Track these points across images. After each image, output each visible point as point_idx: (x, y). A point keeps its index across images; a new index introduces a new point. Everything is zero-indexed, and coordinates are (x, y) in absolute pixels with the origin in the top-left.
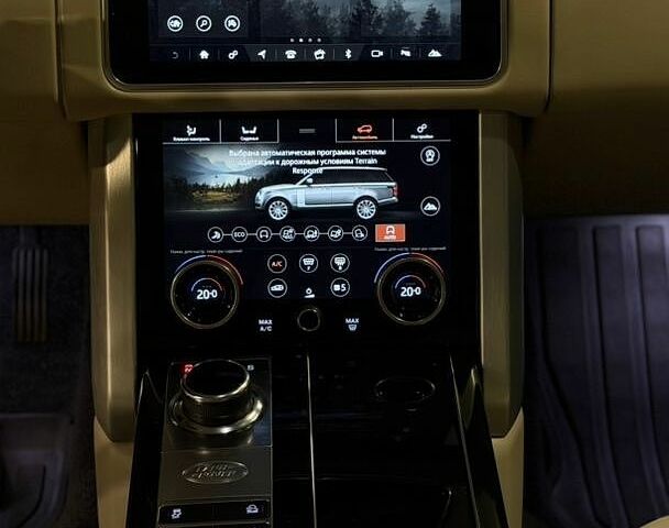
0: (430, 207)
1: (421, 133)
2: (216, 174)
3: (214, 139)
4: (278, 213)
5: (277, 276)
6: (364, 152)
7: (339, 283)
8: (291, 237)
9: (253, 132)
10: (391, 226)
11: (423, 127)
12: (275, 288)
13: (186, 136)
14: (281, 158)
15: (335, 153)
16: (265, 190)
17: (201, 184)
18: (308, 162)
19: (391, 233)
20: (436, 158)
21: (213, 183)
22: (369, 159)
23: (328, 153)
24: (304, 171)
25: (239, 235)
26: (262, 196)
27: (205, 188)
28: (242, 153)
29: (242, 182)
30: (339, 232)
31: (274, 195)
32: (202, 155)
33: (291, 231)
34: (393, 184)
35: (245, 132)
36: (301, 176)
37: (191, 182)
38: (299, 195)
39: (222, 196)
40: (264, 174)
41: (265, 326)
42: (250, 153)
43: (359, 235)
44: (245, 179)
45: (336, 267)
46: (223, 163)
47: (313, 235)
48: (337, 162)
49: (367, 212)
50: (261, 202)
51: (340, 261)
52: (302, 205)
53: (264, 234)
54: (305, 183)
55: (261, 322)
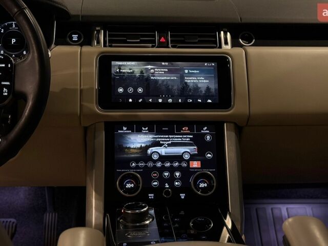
0: (209, 155)
1: (205, 130)
2: (133, 143)
3: (133, 131)
4: (155, 157)
5: (155, 179)
6: (185, 136)
7: (178, 182)
8: (160, 165)
9: (147, 129)
10: (195, 162)
11: (206, 128)
12: (154, 183)
13: (123, 130)
14: (156, 138)
15: (175, 136)
16: (150, 149)
17: (128, 146)
18: (166, 139)
19: (195, 164)
20: (210, 139)
21: (132, 146)
22: (187, 139)
23: (173, 136)
24: (164, 143)
25: (141, 164)
26: (149, 151)
27: (129, 148)
28: (142, 136)
29: (142, 146)
30: (177, 164)
31: (154, 151)
32: (128, 137)
33: (160, 163)
34: (196, 147)
35: (144, 129)
36: (163, 144)
37: (125, 146)
38: (163, 151)
39: (136, 151)
40: (150, 143)
41: (151, 196)
42: (146, 136)
43: (184, 165)
44: (143, 145)
45: (176, 176)
46: (136, 139)
47: (168, 165)
48: (176, 139)
49: (187, 157)
50: (149, 153)
51: (178, 174)
52: (163, 154)
53: (150, 164)
54: (165, 146)
55: (149, 195)
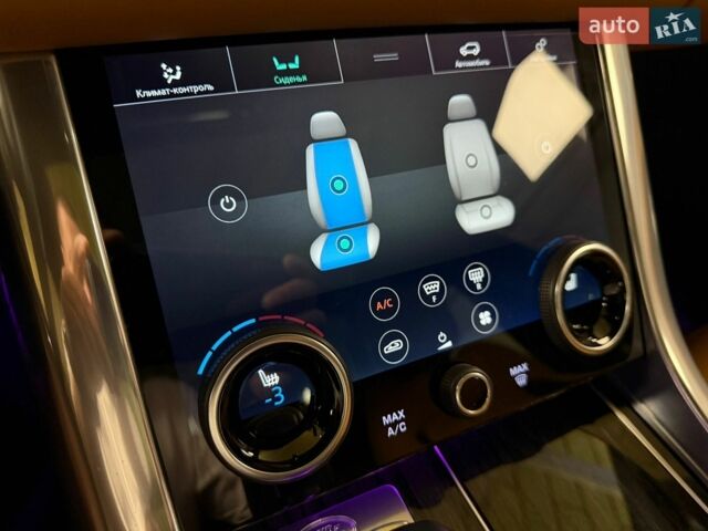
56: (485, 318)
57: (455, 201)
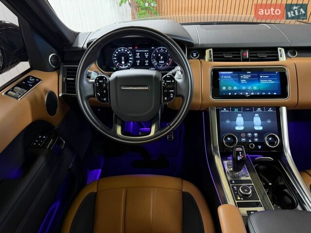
56: (256, 140)
57: (254, 126)
